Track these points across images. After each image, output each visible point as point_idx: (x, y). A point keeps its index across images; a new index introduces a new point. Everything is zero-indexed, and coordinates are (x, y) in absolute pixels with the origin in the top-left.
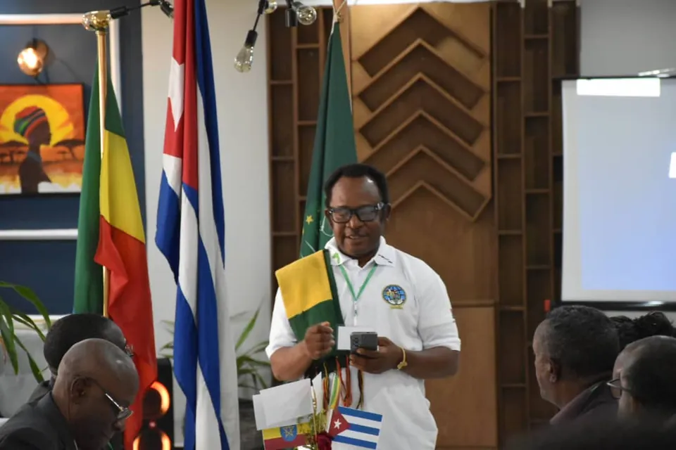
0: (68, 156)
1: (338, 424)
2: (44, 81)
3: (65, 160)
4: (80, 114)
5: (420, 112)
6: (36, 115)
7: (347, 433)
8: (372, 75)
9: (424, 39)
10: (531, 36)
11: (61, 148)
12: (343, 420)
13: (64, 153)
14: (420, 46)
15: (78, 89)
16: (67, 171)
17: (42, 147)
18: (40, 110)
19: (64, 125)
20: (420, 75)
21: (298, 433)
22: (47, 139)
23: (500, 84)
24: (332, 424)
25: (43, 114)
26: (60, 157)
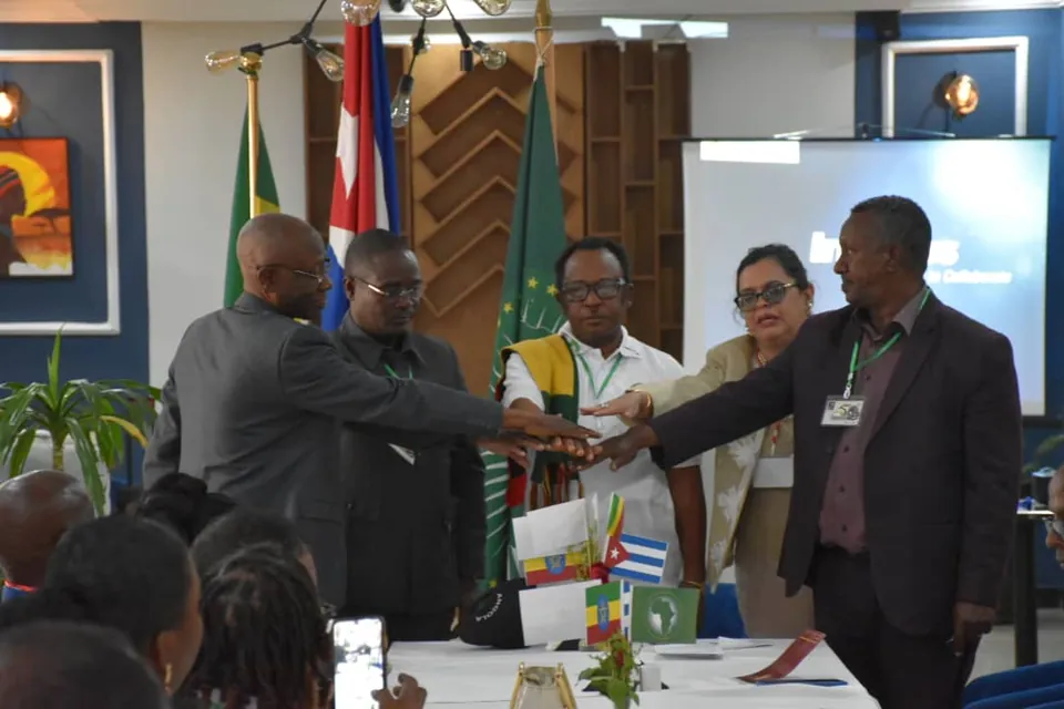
0: (48, 229)
1: (615, 553)
2: (16, 133)
3: (44, 235)
4: (63, 176)
5: (497, 178)
6: (8, 177)
7: (626, 565)
8: (436, 133)
9: (503, 90)
10: (631, 87)
11: (40, 220)
12: (621, 549)
13: (42, 225)
14: (497, 97)
15: (61, 144)
16: (47, 248)
17: (15, 218)
18: (12, 170)
19: (44, 189)
20: (496, 133)
21: (568, 564)
22: (21, 208)
23: (595, 145)
24: (609, 554)
25: (16, 176)
26: (38, 230)
